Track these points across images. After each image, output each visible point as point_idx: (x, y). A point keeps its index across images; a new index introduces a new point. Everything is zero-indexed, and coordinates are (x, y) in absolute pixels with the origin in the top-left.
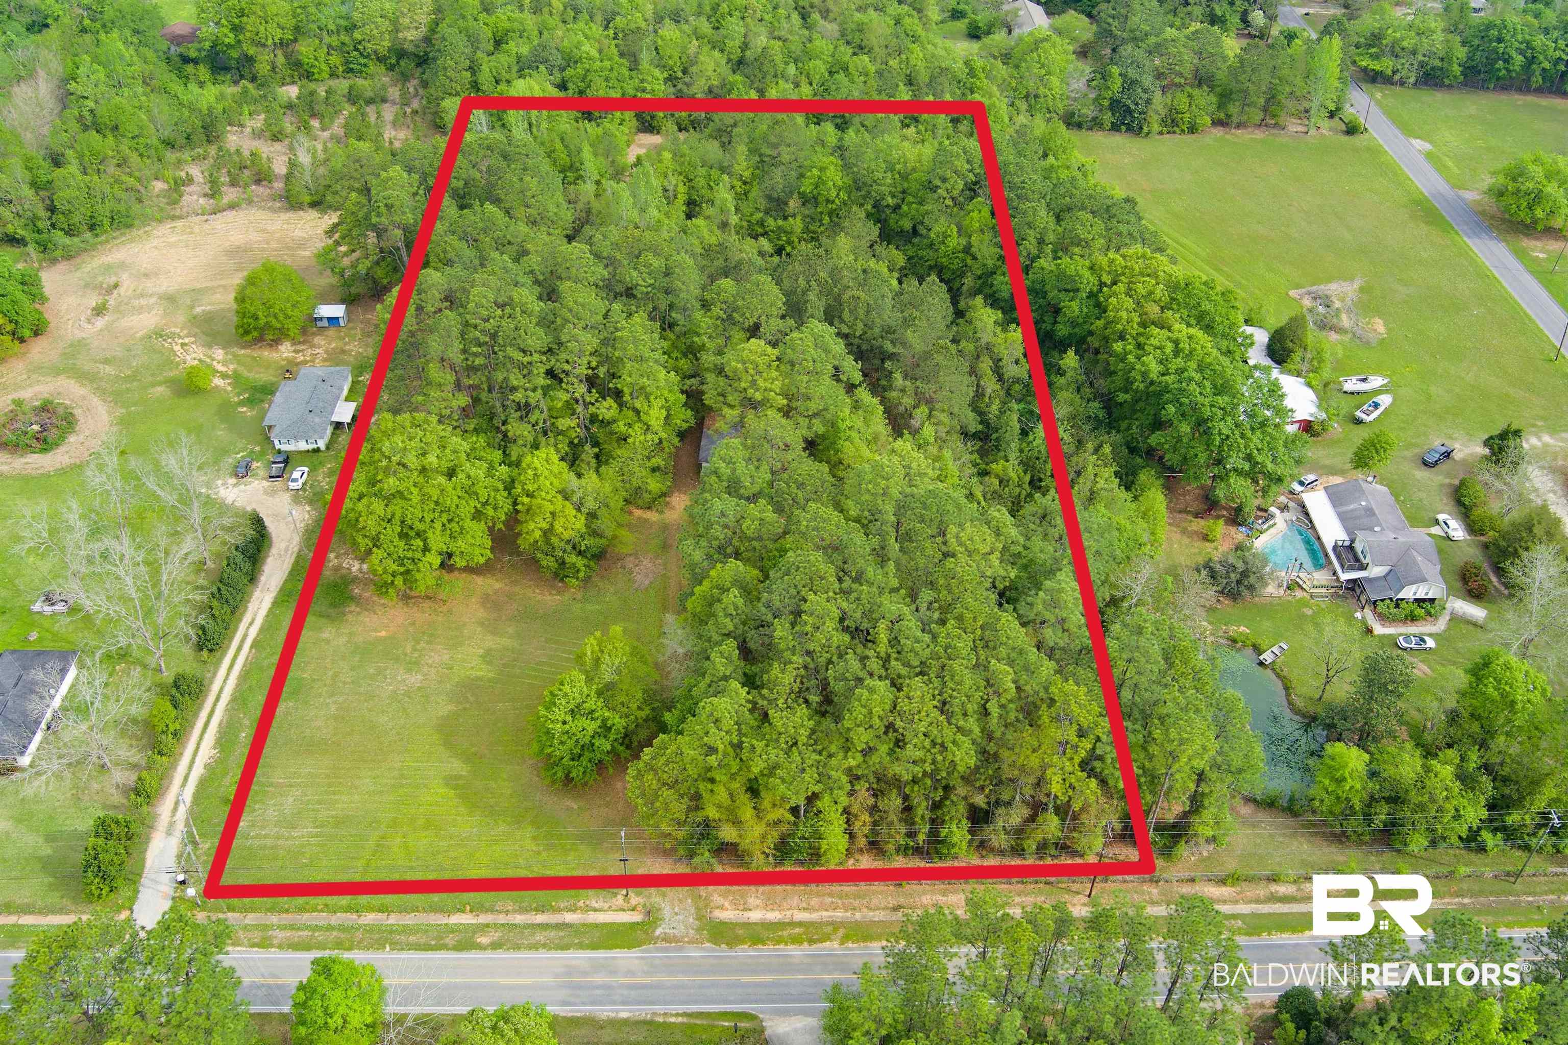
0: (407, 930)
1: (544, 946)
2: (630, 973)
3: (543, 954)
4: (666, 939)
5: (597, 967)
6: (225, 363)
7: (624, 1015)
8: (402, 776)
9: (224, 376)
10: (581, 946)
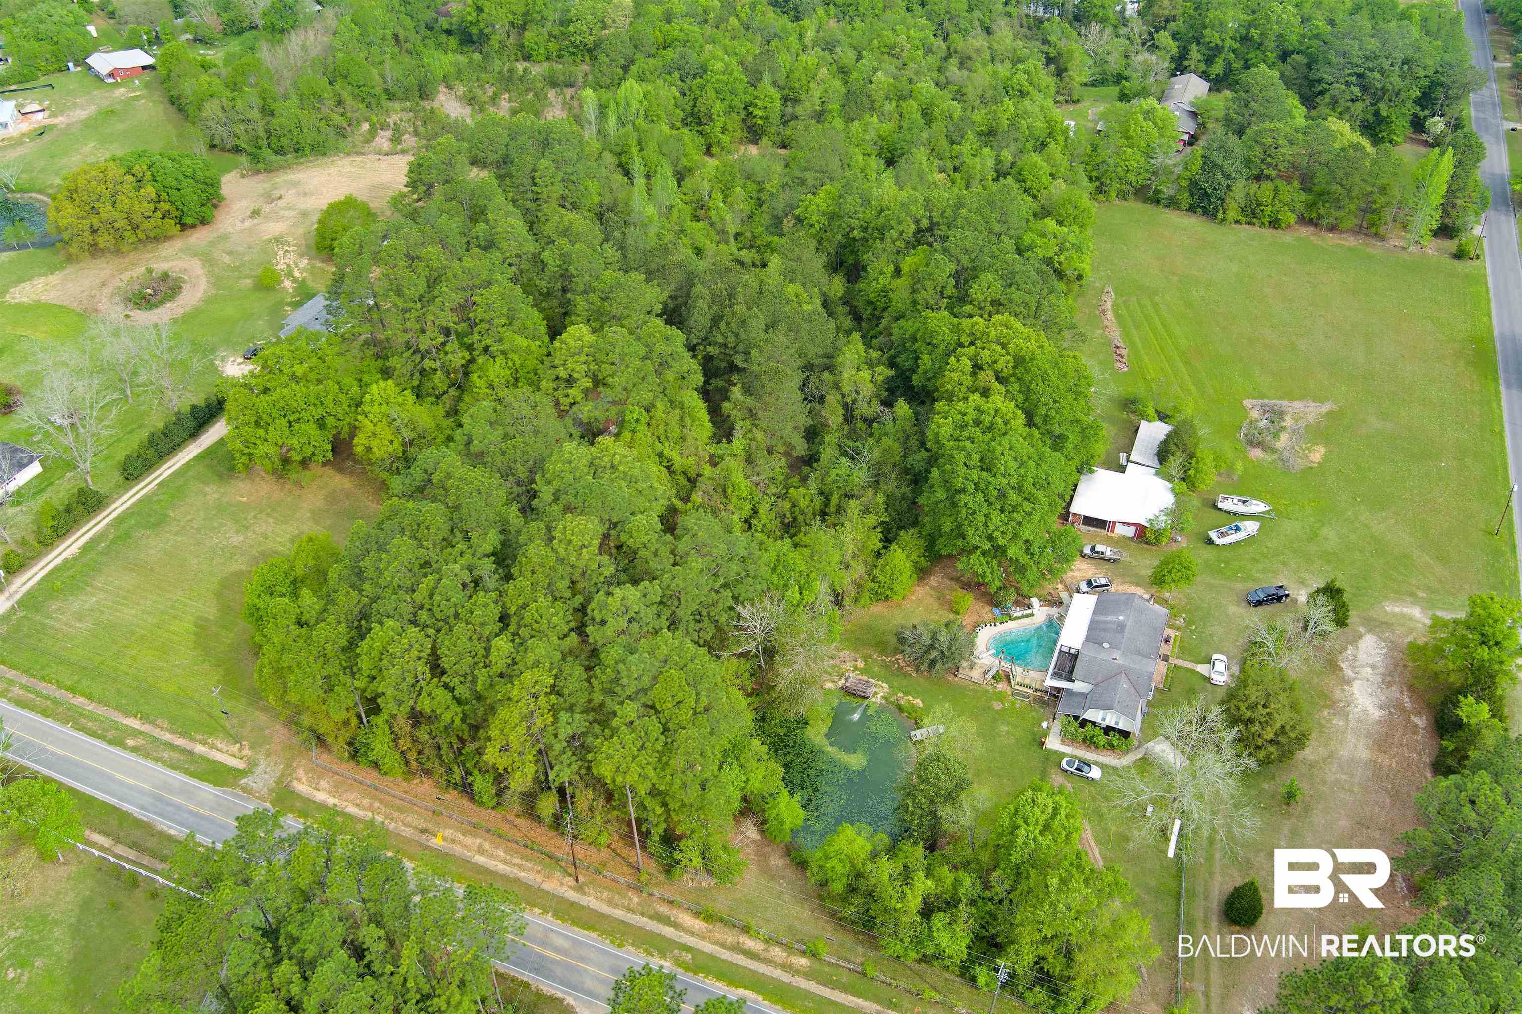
0: (92, 717)
1: (164, 763)
2: (201, 804)
3: (159, 767)
4: (244, 789)
5: (185, 791)
6: (302, 271)
7: (172, 832)
8: (173, 607)
9: (295, 280)
10: (187, 772)
